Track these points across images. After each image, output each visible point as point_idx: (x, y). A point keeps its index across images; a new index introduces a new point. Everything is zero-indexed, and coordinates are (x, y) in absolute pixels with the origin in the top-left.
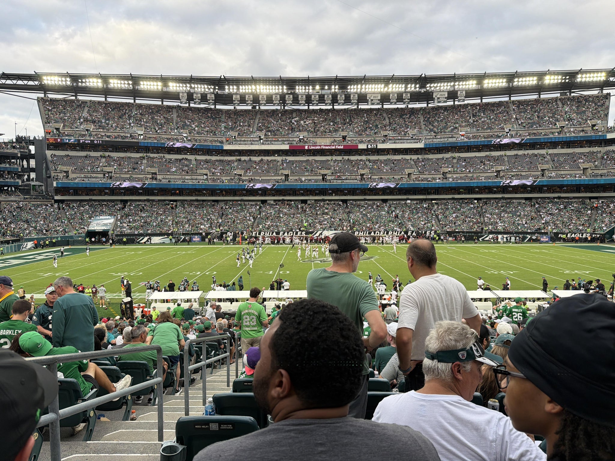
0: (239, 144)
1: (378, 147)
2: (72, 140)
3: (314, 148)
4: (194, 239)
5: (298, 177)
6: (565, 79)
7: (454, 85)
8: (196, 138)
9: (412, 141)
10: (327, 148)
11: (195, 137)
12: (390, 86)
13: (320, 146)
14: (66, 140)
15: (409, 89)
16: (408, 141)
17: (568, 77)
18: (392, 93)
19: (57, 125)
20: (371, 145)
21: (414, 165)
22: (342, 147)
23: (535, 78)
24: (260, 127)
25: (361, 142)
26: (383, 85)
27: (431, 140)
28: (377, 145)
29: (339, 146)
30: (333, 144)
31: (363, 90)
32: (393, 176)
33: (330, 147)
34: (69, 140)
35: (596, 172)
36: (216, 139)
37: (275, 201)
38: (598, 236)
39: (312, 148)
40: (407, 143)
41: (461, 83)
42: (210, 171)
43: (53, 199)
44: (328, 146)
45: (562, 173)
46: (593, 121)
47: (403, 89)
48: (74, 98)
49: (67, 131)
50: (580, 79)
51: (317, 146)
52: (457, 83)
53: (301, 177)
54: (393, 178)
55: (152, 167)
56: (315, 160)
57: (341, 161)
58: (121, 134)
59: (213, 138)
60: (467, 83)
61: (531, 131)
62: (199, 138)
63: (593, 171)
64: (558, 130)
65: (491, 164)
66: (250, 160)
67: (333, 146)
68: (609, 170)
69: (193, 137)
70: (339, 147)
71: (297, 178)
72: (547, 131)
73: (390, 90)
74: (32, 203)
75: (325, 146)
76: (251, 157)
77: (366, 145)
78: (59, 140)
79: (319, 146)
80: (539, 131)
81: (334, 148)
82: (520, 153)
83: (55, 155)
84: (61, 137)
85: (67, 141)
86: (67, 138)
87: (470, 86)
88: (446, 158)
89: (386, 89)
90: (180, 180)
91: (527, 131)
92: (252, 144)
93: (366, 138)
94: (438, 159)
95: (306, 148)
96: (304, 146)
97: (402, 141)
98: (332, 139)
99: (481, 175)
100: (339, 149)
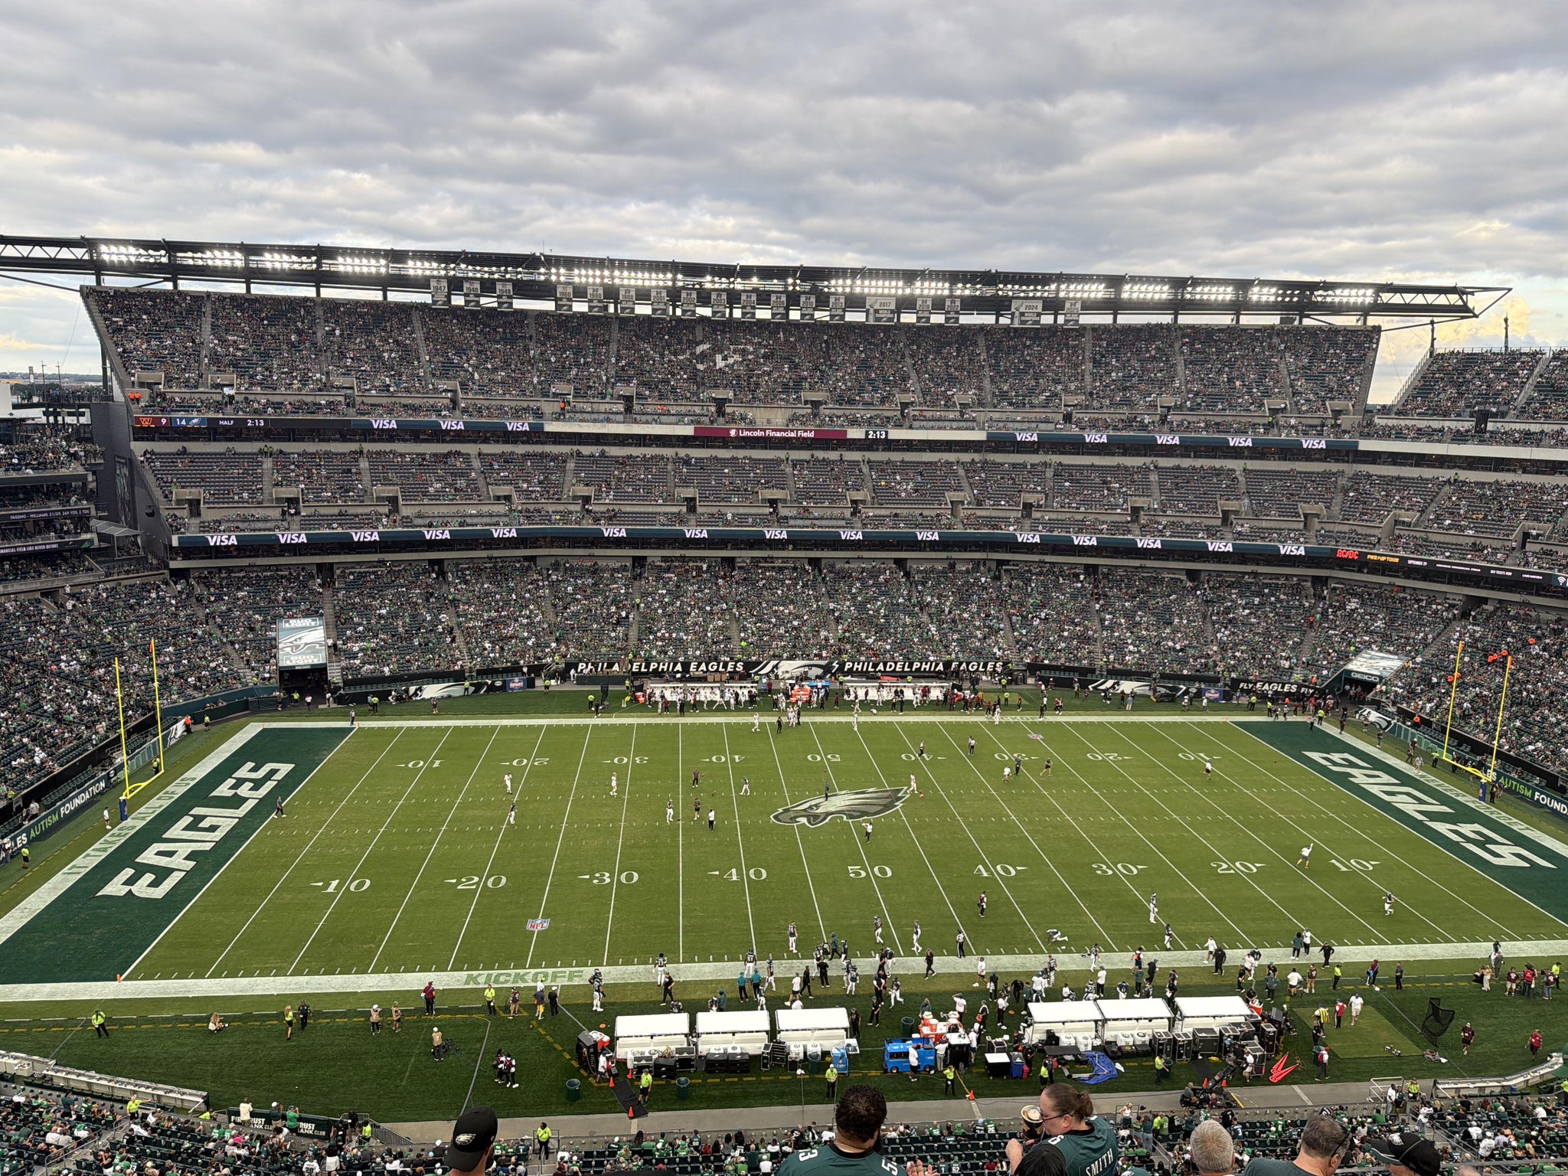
0: (581, 421)
1: (890, 437)
2: (195, 421)
3: (750, 434)
4: (512, 685)
5: (717, 509)
6: (1292, 296)
7: (1058, 291)
8: (479, 403)
9: (961, 424)
10: (778, 434)
11: (477, 402)
12: (918, 284)
13: (764, 430)
14: (181, 419)
15: (958, 292)
16: (955, 425)
17: (1296, 292)
18: (921, 296)
19: (149, 376)
20: (875, 432)
21: (965, 480)
22: (812, 435)
23: (1230, 289)
24: (623, 368)
25: (854, 422)
26: (901, 283)
27: (1001, 425)
28: (887, 433)
29: (806, 431)
30: (791, 427)
31: (858, 290)
32: (920, 511)
33: (784, 434)
34: (188, 420)
35: (1328, 527)
36: (525, 405)
37: (665, 559)
38: (1311, 691)
39: (746, 434)
40: (952, 428)
41: (1072, 287)
42: (518, 489)
43: (166, 567)
44: (780, 430)
45: (1264, 524)
46: (1336, 401)
47: (946, 292)
48: (169, 286)
49: (176, 393)
50: (1319, 296)
51: (756, 430)
52: (1063, 287)
53: (723, 510)
54: (921, 514)
55: (387, 482)
56: (750, 459)
57: (808, 462)
58: (304, 398)
59: (519, 403)
60: (1086, 287)
61: (1211, 418)
62: (486, 403)
63: (1323, 525)
64: (1266, 421)
65: (1124, 489)
66: (603, 454)
67: (792, 431)
68: (1354, 528)
69: (473, 402)
70: (805, 435)
71: (714, 510)
72: (1243, 420)
73: (918, 292)
74: (124, 583)
75: (773, 430)
76: (606, 449)
77: (864, 430)
78: (164, 421)
79: (761, 430)
80: (1226, 419)
81: (793, 435)
82: (1186, 463)
83: (153, 453)
84: (169, 413)
85: (184, 422)
86: (182, 414)
87: (1092, 295)
88: (1032, 465)
89: (908, 291)
90: (455, 519)
91: (1203, 418)
92: (609, 421)
93: (862, 413)
94: (1014, 465)
95: (733, 433)
96: (728, 430)
97: (941, 424)
98: (789, 413)
99: (1102, 518)
100: (804, 438)
